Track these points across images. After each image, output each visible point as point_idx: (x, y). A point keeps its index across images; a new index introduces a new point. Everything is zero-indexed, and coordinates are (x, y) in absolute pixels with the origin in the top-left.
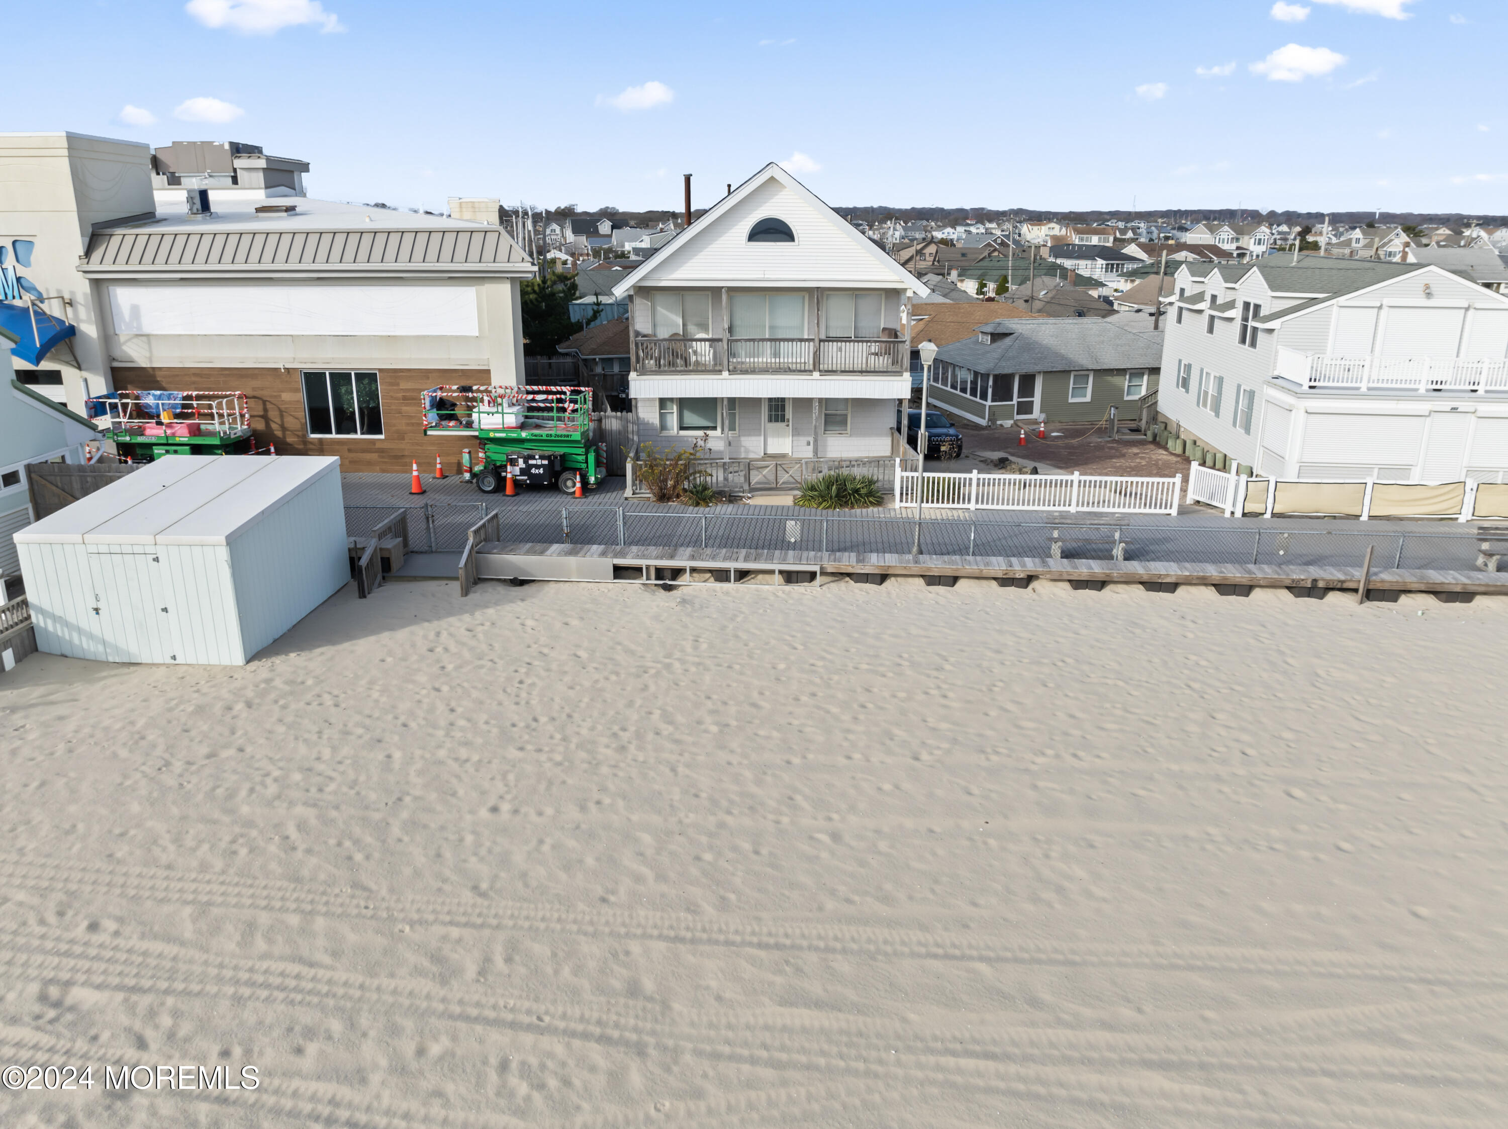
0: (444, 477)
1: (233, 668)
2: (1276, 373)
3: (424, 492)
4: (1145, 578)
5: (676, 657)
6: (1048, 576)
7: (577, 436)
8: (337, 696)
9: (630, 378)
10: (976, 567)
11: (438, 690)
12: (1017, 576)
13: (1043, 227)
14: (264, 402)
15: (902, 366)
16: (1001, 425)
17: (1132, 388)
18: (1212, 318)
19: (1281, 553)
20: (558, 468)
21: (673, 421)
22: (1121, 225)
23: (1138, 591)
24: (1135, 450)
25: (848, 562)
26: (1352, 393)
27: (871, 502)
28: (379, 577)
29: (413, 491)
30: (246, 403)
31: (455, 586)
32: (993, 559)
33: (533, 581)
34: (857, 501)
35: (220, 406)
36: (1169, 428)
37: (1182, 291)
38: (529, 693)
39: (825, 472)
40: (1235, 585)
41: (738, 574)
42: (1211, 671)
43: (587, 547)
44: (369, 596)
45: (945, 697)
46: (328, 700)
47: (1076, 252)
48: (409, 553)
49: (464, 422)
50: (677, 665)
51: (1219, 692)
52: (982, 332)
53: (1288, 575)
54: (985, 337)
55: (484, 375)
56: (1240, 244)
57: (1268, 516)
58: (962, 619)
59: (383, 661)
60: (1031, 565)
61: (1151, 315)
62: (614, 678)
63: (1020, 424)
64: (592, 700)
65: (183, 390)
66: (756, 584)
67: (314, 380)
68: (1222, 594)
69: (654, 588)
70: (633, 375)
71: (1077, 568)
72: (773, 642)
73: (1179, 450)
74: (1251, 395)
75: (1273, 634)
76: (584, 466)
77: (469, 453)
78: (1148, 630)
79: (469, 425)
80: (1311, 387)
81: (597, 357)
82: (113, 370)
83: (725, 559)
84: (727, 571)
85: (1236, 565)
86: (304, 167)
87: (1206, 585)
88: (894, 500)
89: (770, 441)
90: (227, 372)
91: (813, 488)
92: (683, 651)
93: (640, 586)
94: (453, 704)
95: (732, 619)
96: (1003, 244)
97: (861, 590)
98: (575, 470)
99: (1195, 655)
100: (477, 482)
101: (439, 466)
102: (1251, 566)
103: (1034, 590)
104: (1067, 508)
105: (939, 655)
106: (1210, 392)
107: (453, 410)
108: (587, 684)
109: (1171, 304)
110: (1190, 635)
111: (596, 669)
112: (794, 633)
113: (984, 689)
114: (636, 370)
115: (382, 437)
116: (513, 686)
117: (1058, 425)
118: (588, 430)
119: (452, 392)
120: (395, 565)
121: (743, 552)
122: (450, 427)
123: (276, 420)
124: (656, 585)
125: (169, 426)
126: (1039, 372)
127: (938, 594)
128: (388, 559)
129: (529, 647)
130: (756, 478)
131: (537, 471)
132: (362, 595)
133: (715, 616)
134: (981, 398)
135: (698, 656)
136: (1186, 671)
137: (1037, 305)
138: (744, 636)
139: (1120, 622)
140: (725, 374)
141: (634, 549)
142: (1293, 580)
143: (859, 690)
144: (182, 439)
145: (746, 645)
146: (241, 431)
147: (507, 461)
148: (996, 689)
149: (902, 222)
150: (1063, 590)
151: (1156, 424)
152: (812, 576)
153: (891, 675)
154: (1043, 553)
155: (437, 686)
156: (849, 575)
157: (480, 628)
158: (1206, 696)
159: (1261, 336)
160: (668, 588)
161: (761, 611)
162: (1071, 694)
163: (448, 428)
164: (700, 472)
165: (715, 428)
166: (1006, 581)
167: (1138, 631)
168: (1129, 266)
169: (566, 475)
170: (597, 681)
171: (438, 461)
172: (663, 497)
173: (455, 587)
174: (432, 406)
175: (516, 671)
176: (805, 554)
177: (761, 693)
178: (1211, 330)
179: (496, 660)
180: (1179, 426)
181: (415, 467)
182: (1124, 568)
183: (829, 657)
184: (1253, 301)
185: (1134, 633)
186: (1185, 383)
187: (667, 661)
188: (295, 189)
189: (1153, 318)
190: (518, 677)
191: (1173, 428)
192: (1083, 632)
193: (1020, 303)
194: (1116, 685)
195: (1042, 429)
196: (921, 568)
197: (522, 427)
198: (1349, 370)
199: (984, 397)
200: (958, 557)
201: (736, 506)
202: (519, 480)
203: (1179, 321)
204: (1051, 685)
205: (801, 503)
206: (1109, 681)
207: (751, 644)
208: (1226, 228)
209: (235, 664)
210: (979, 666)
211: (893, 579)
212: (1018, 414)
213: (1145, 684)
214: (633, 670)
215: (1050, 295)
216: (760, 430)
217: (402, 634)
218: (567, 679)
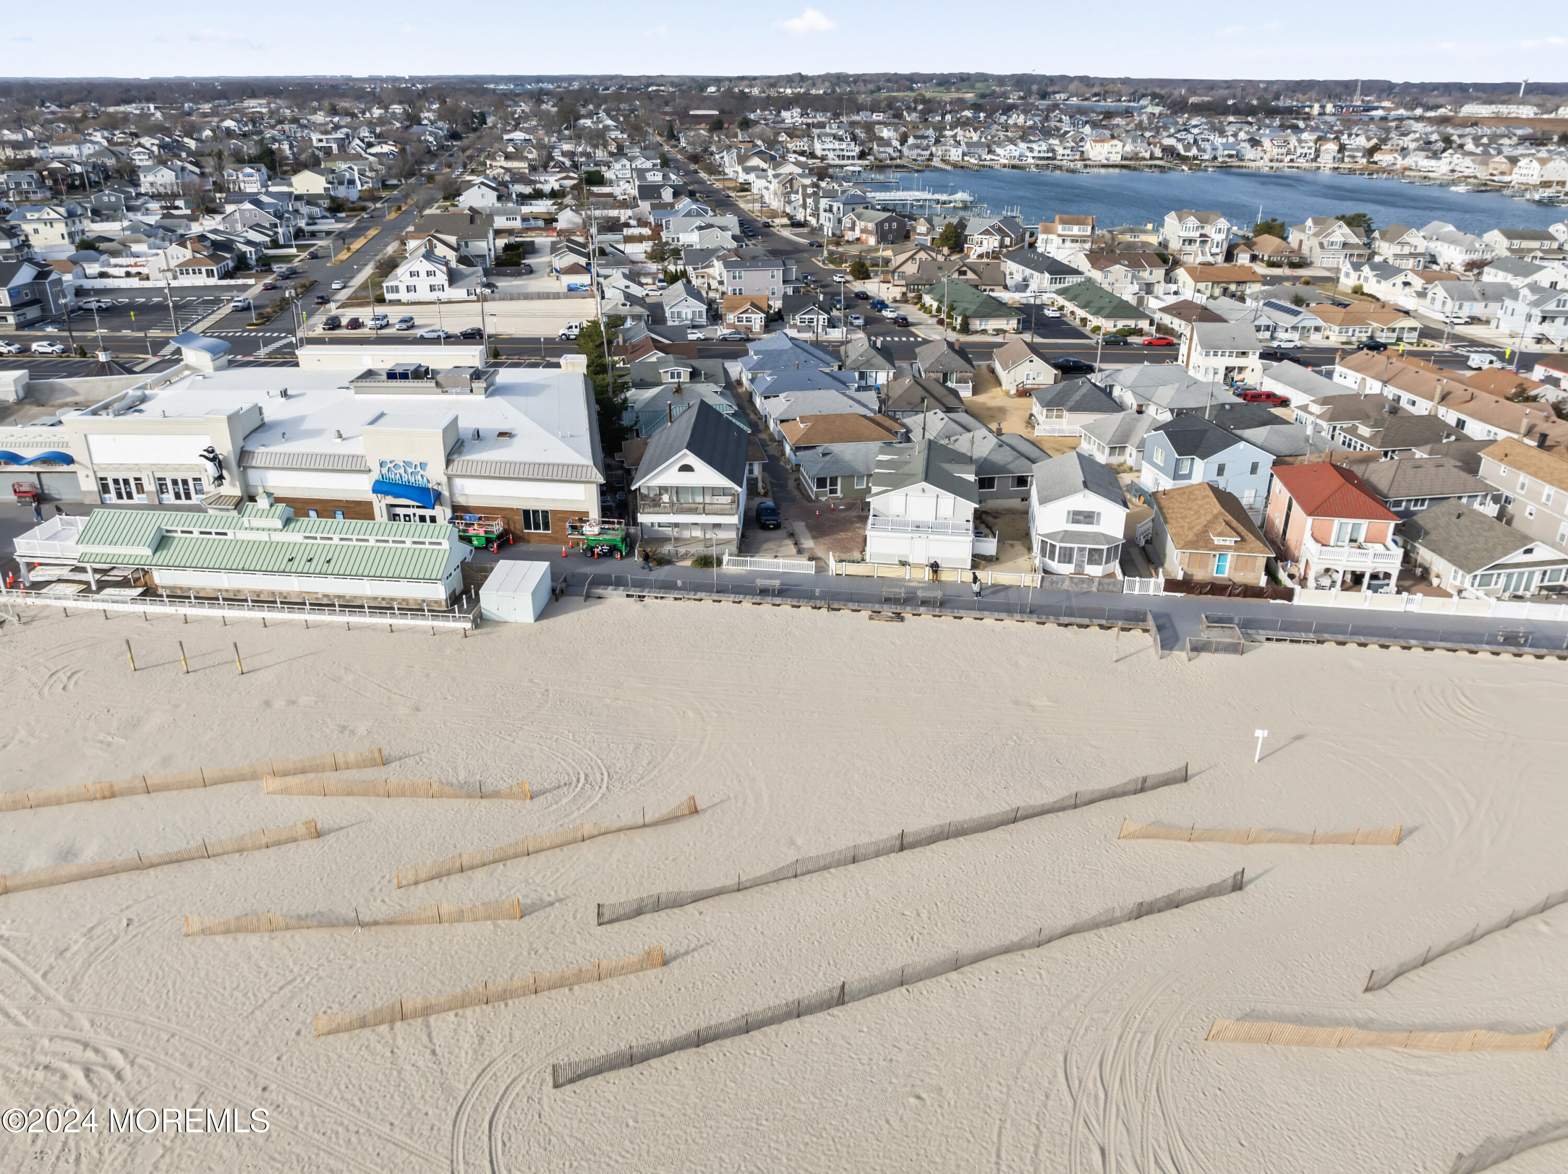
1: (533, 623)
3: (567, 556)
7: (619, 538)
9: (638, 515)
14: (509, 519)
16: (821, 500)
20: (612, 549)
23: (770, 606)
25: (692, 595)
27: (716, 565)
29: (563, 556)
30: (503, 521)
33: (603, 597)
34: (711, 565)
35: (493, 522)
43: (619, 586)
48: (568, 586)
49: (580, 532)
55: (587, 514)
56: (1203, 232)
57: (844, 575)
63: (830, 499)
65: (479, 515)
66: (666, 600)
67: (526, 513)
69: (638, 603)
76: (621, 548)
82: (454, 506)
88: (724, 565)
89: (692, 532)
93: (633, 602)
97: (694, 603)
98: (618, 550)
107: (576, 527)
114: (640, 512)
115: (550, 532)
118: (623, 535)
119: (576, 520)
120: (564, 590)
121: (663, 591)
122: (575, 534)
123: (512, 525)
125: (477, 530)
126: (839, 476)
128: (562, 588)
130: (681, 554)
132: (557, 601)
133: (652, 611)
140: (672, 515)
141: (633, 587)
152: (681, 599)
156: (691, 599)
160: (641, 603)
161: (664, 610)
164: (660, 553)
169: (615, 552)
173: (582, 598)
174: (569, 524)
176: (680, 592)
197: (600, 534)
201: (671, 566)
208: (1192, 218)
211: (704, 600)
212: (830, 494)
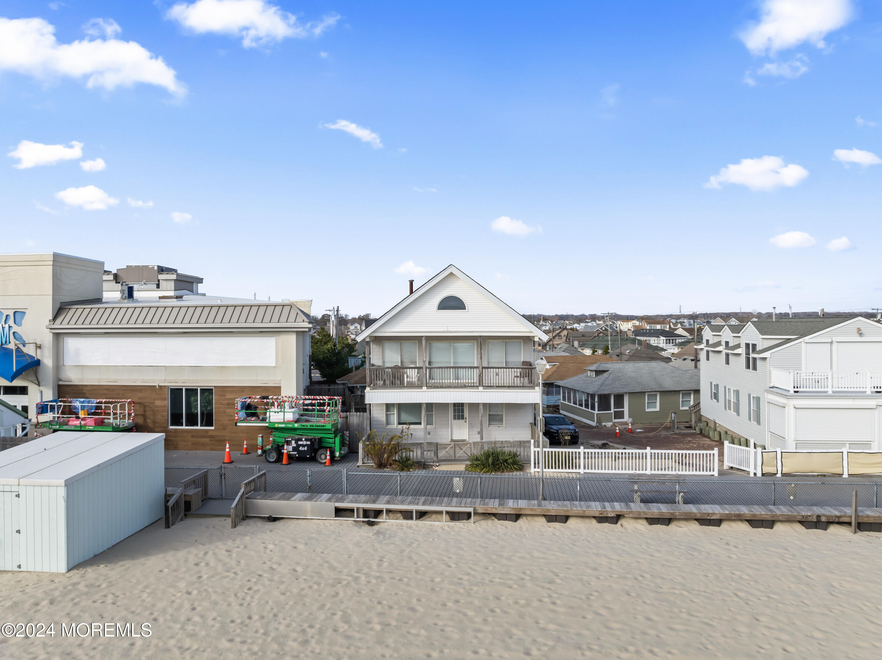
0: (248, 453)
1: (57, 575)
2: (771, 385)
3: (232, 462)
4: (698, 516)
5: (364, 572)
6: (631, 515)
7: (329, 426)
8: (117, 597)
9: (366, 391)
10: (580, 509)
11: (189, 593)
12: (609, 515)
13: (629, 323)
14: (145, 406)
15: (534, 384)
16: (605, 426)
17: (684, 403)
18: (727, 355)
19: (792, 498)
20: (316, 446)
21: (394, 418)
22: (674, 321)
23: (695, 526)
24: (689, 439)
25: (493, 505)
26: (823, 395)
27: (515, 468)
28: (182, 514)
29: (225, 461)
30: (133, 406)
31: (229, 520)
32: (593, 504)
33: (283, 518)
34: (506, 467)
35: (115, 408)
36: (709, 425)
37: (708, 341)
38: (252, 597)
39: (486, 448)
40: (762, 520)
41: (418, 514)
42: (751, 583)
43: (320, 495)
44: (172, 527)
45: (554, 603)
46: (110, 599)
47: (648, 333)
48: (206, 498)
49: (261, 418)
50: (363, 578)
51: (759, 599)
52: (590, 370)
53: (798, 513)
54: (592, 373)
55: (277, 390)
57: (779, 475)
58: (571, 546)
59: (161, 571)
60: (618, 507)
61: (692, 360)
62: (315, 587)
63: (616, 425)
64: (295, 603)
65: (97, 399)
66: (431, 521)
67: (176, 393)
68: (753, 527)
69: (361, 524)
70: (368, 389)
71: (650, 509)
72: (435, 562)
73: (717, 438)
74: (758, 399)
75: (794, 555)
76: (333, 445)
77: (262, 437)
78: (703, 553)
79: (264, 420)
80: (795, 392)
81: (358, 385)
82: (59, 386)
83: (410, 503)
84: (411, 512)
85: (761, 506)
86: (200, 280)
87: (741, 520)
88: (530, 467)
89: (455, 432)
90: (124, 388)
91: (477, 459)
92: (370, 568)
93: (352, 522)
94: (196, 604)
95: (410, 545)
96: (606, 330)
97: (502, 525)
98: (326, 448)
99: (739, 571)
100: (266, 456)
101: (245, 446)
102: (771, 507)
103: (622, 525)
104: (644, 472)
105: (552, 571)
106: (732, 400)
107: (256, 410)
108: (295, 591)
109: (702, 349)
110: (734, 557)
111: (305, 580)
112: (451, 556)
113: (583, 597)
114: (369, 386)
115: (213, 428)
116: (243, 592)
117: (641, 426)
118: (337, 423)
119: (256, 399)
120: (193, 507)
121: (423, 499)
122: (251, 420)
123: (150, 417)
124: (363, 522)
125: (83, 419)
126: (626, 393)
127: (555, 528)
128: (190, 502)
129: (264, 563)
130: (442, 454)
131: (303, 449)
132: (168, 526)
133: (398, 543)
134: (591, 409)
135: (379, 572)
136: (733, 584)
137: (624, 357)
138: (415, 557)
139: (683, 548)
140: (425, 388)
141: (351, 496)
142: (803, 516)
143: (491, 598)
144: (89, 427)
145: (415, 564)
146: (128, 423)
147: (285, 443)
148: (592, 597)
149: (550, 322)
150: (642, 526)
151: (701, 423)
152: (468, 516)
153: (515, 586)
154: (627, 500)
155: (190, 590)
156: (494, 515)
157: (236, 550)
158: (750, 603)
159: (758, 362)
160: (371, 524)
161: (431, 540)
162: (648, 602)
163: (250, 422)
164: (405, 449)
165: (420, 423)
166: (602, 519)
167: (696, 554)
168: (679, 340)
169: (322, 451)
170: (303, 589)
171: (245, 443)
172: (381, 465)
173: (229, 522)
174: (242, 408)
175: (249, 581)
176: (464, 500)
177: (419, 600)
178: (727, 362)
179: (239, 572)
180: (715, 423)
181: (227, 446)
182: (683, 509)
183: (473, 573)
184: (751, 342)
185: (693, 555)
186: (716, 396)
187: (357, 575)
188: (193, 292)
189: (694, 362)
190: (249, 585)
191: (712, 425)
192: (657, 554)
193: (615, 357)
194: (682, 594)
195: (630, 427)
196: (543, 510)
197: (297, 421)
198: (818, 382)
199: (593, 408)
200: (568, 502)
201: (428, 471)
202: (292, 455)
203: (708, 359)
204: (633, 594)
205: (470, 469)
206: (677, 591)
207: (419, 563)
208: (734, 319)
209: (60, 571)
210: (581, 580)
211: (524, 518)
212: (615, 419)
213: (703, 593)
214: (331, 581)
215: (633, 352)
216: (448, 424)
217: (181, 554)
218: (282, 587)
